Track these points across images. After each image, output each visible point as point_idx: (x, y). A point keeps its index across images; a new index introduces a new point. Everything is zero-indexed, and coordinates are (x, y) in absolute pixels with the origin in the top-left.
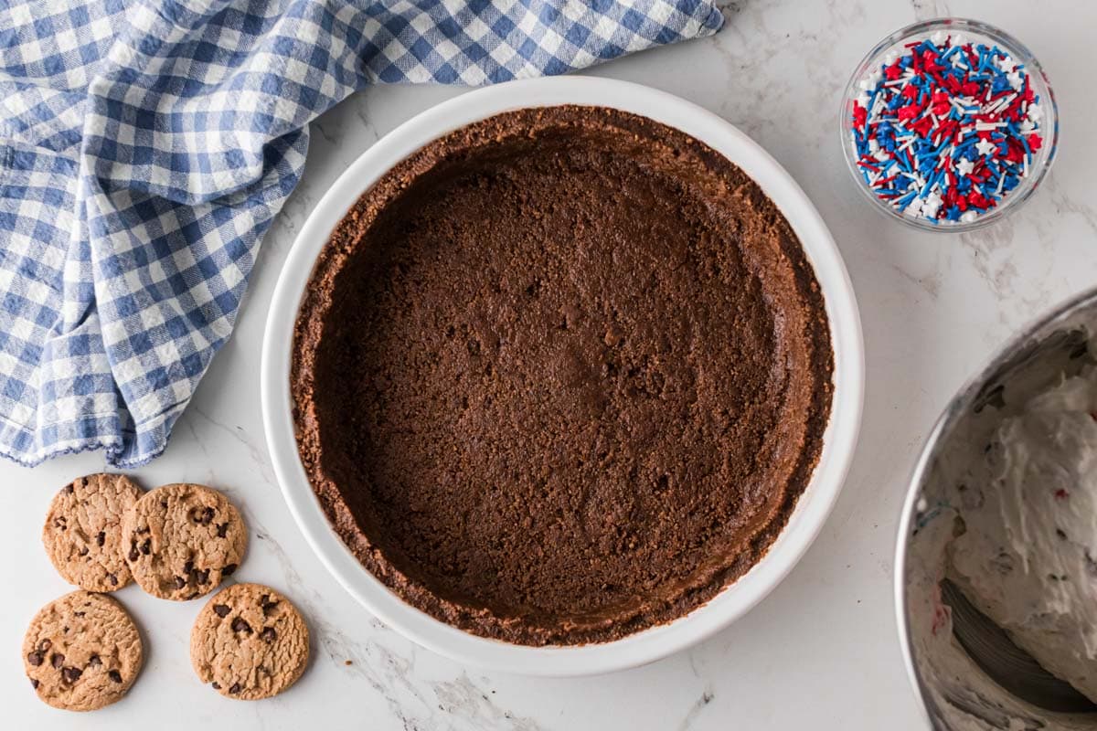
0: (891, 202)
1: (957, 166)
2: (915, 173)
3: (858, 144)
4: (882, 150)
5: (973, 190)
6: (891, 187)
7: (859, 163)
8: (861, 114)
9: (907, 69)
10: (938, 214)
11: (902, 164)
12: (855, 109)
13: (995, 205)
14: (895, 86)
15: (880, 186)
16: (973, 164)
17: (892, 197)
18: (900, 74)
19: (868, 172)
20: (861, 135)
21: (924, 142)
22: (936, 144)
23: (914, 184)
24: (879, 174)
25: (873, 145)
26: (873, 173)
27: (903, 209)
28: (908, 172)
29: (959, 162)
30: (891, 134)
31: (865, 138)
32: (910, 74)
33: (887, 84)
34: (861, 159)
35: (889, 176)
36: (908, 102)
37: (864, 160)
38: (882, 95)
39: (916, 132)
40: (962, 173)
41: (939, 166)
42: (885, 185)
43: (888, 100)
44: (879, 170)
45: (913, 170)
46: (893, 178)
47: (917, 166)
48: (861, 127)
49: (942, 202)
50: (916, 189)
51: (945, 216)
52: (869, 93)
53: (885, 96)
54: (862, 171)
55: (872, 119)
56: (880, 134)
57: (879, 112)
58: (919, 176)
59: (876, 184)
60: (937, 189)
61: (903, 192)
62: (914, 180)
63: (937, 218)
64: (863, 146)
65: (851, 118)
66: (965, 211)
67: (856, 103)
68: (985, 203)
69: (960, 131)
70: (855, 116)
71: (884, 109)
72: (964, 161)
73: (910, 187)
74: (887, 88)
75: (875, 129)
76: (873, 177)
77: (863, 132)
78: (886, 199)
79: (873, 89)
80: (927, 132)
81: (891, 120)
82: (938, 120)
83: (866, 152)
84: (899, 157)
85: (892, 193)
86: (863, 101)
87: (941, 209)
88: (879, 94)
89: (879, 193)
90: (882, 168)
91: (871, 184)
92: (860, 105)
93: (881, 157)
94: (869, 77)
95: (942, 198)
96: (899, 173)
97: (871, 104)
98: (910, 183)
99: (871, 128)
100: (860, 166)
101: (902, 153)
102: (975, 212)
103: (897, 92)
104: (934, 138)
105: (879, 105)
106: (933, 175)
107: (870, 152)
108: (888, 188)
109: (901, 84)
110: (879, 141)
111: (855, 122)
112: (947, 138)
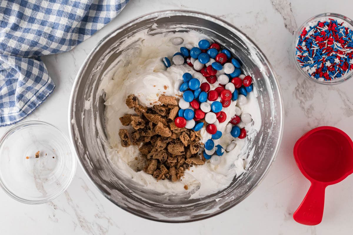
0: (300, 64)
1: (326, 62)
2: (312, 58)
3: (299, 41)
4: (306, 46)
5: (327, 72)
6: (303, 59)
7: (297, 47)
8: (305, 33)
9: (326, 26)
10: (312, 74)
11: (309, 54)
12: (304, 30)
13: (331, 80)
14: (320, 29)
15: (299, 57)
16: (331, 64)
17: (301, 62)
18: (323, 26)
19: (298, 51)
20: (302, 39)
21: (320, 50)
22: (323, 53)
23: (310, 61)
24: (301, 53)
25: (304, 43)
26: (299, 52)
27: (302, 67)
28: (310, 57)
29: (327, 61)
30: (311, 43)
31: (303, 40)
32: (326, 28)
33: (318, 27)
34: (298, 46)
35: (304, 55)
36: (321, 36)
37: (298, 47)
38: (314, 30)
39: (319, 46)
40: (326, 65)
41: (320, 60)
42: (301, 57)
43: (315, 32)
44: (302, 52)
45: (312, 57)
46: (304, 57)
47: (314, 56)
48: (303, 36)
49: (315, 71)
50: (310, 63)
51: (314, 76)
52: (310, 27)
53: (315, 31)
54: (296, 50)
55: (307, 36)
56: (307, 42)
57: (311, 35)
58: (313, 60)
59: (298, 56)
60: (316, 66)
61: (306, 62)
62: (311, 60)
63: (311, 75)
64: (300, 42)
65: (301, 32)
66: (321, 77)
67: (305, 28)
68: (328, 78)
69: (332, 52)
70: (303, 32)
71: (313, 34)
72: (329, 62)
73: (308, 62)
74: (317, 28)
75: (307, 39)
76: (299, 53)
77: (303, 38)
78: (299, 62)
79: (312, 27)
80: (322, 48)
81: (313, 39)
82: (327, 46)
83: (300, 45)
84: (310, 51)
85: (302, 61)
86: (307, 29)
87: (314, 73)
88: (313, 29)
89: (298, 59)
90: (303, 52)
91: (297, 55)
92: (306, 29)
93: (304, 48)
94: (313, 23)
95: (316, 70)
96: (307, 56)
97: (309, 31)
98: (309, 60)
99: (306, 38)
100: (296, 48)
101: (311, 50)
102: (323, 79)
103: (319, 31)
104: (323, 51)
105: (312, 32)
106: (317, 62)
107: (302, 45)
108: (302, 59)
109: (322, 29)
110: (306, 43)
111: (302, 34)
112: (327, 53)
